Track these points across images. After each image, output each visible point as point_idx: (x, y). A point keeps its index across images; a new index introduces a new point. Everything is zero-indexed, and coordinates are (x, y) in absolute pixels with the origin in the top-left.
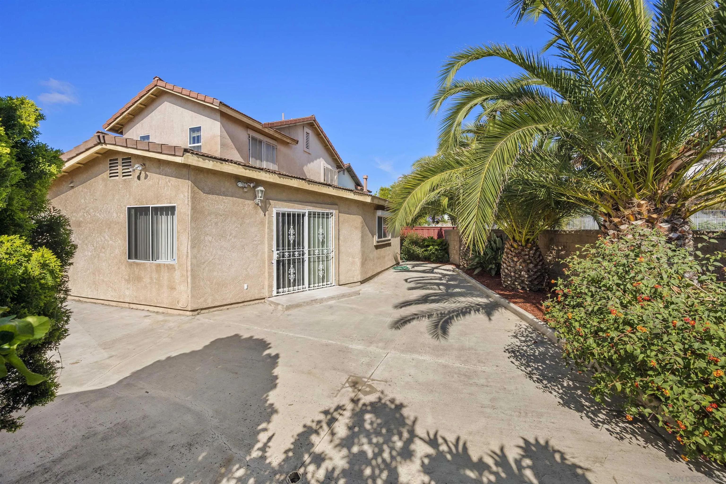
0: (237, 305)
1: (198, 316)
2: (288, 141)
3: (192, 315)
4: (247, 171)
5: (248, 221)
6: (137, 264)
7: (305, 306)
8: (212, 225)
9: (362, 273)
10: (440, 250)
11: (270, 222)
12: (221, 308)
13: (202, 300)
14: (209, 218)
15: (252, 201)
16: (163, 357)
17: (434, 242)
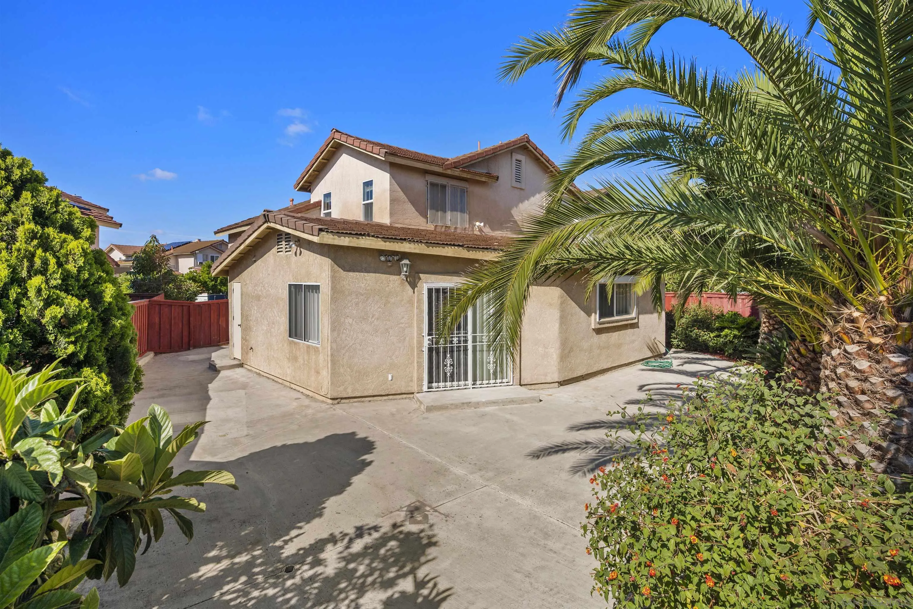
0: (380, 398)
1: (337, 406)
2: (483, 179)
3: (332, 404)
4: (388, 243)
5: (393, 300)
6: (295, 343)
7: (452, 409)
8: (352, 306)
9: (560, 371)
10: (744, 337)
11: (420, 301)
12: (363, 399)
13: (341, 388)
14: (349, 298)
15: (398, 277)
16: (279, 444)
17: (733, 322)
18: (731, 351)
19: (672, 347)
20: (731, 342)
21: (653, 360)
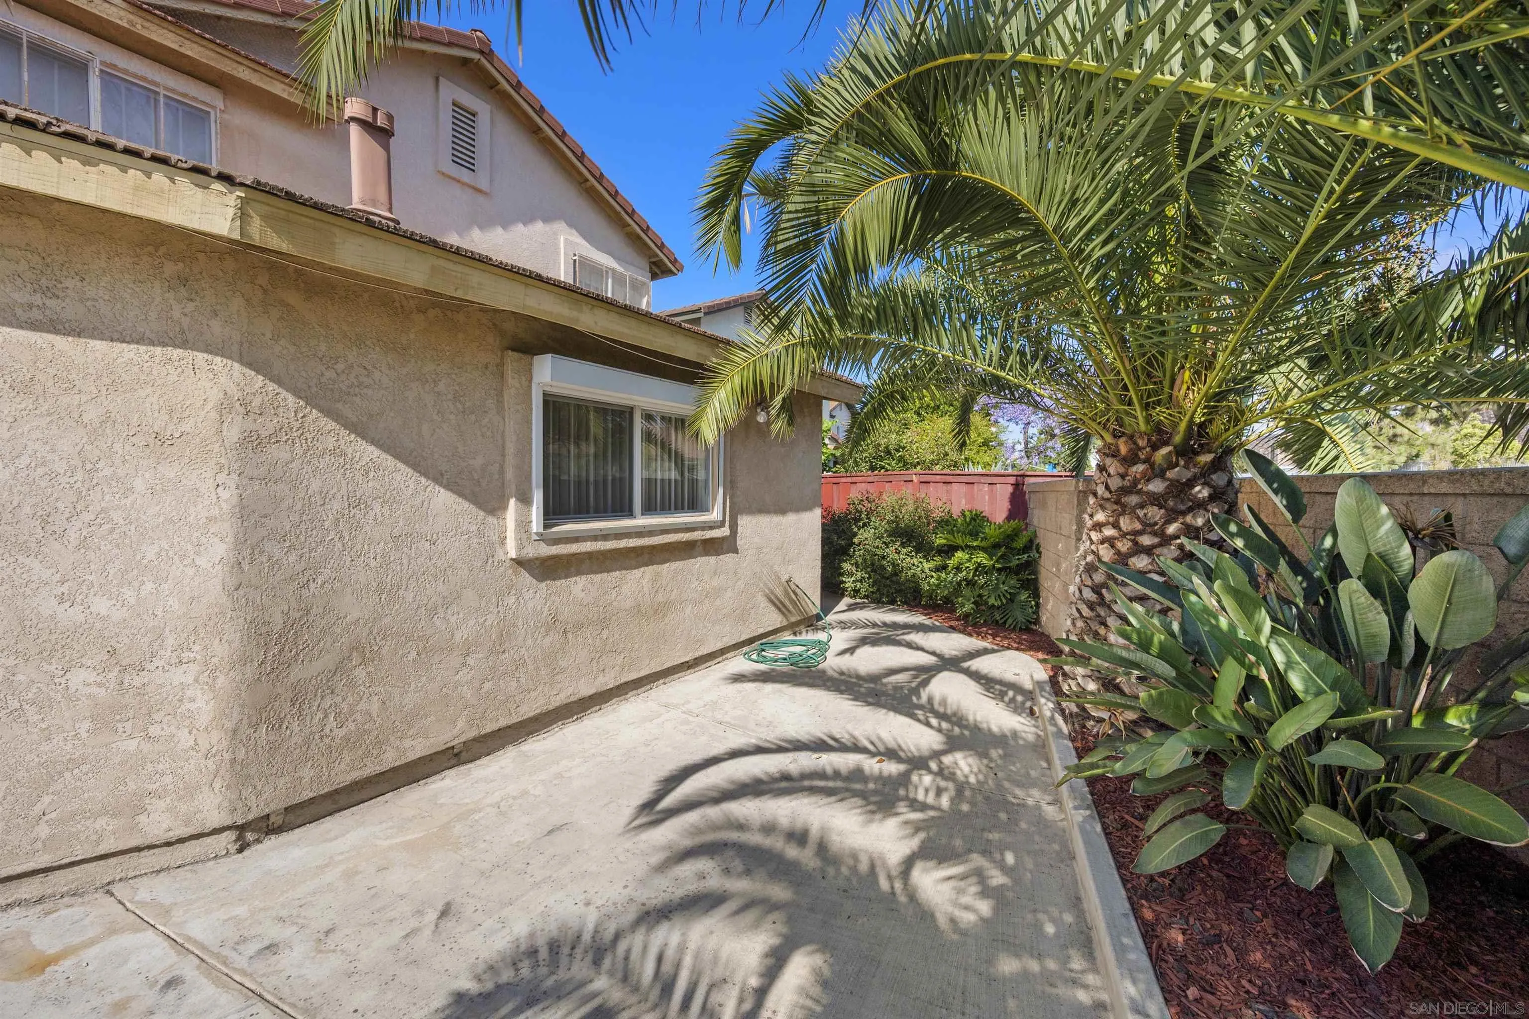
17: (974, 534)
18: (968, 607)
19: (843, 596)
20: (970, 583)
21: (787, 636)
